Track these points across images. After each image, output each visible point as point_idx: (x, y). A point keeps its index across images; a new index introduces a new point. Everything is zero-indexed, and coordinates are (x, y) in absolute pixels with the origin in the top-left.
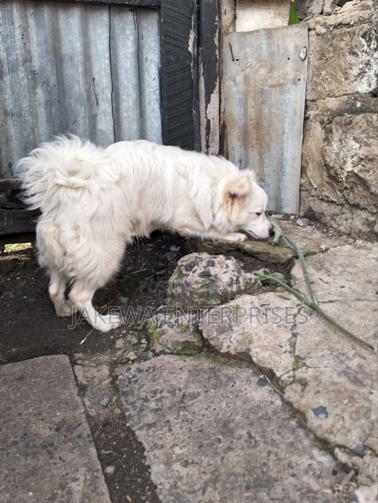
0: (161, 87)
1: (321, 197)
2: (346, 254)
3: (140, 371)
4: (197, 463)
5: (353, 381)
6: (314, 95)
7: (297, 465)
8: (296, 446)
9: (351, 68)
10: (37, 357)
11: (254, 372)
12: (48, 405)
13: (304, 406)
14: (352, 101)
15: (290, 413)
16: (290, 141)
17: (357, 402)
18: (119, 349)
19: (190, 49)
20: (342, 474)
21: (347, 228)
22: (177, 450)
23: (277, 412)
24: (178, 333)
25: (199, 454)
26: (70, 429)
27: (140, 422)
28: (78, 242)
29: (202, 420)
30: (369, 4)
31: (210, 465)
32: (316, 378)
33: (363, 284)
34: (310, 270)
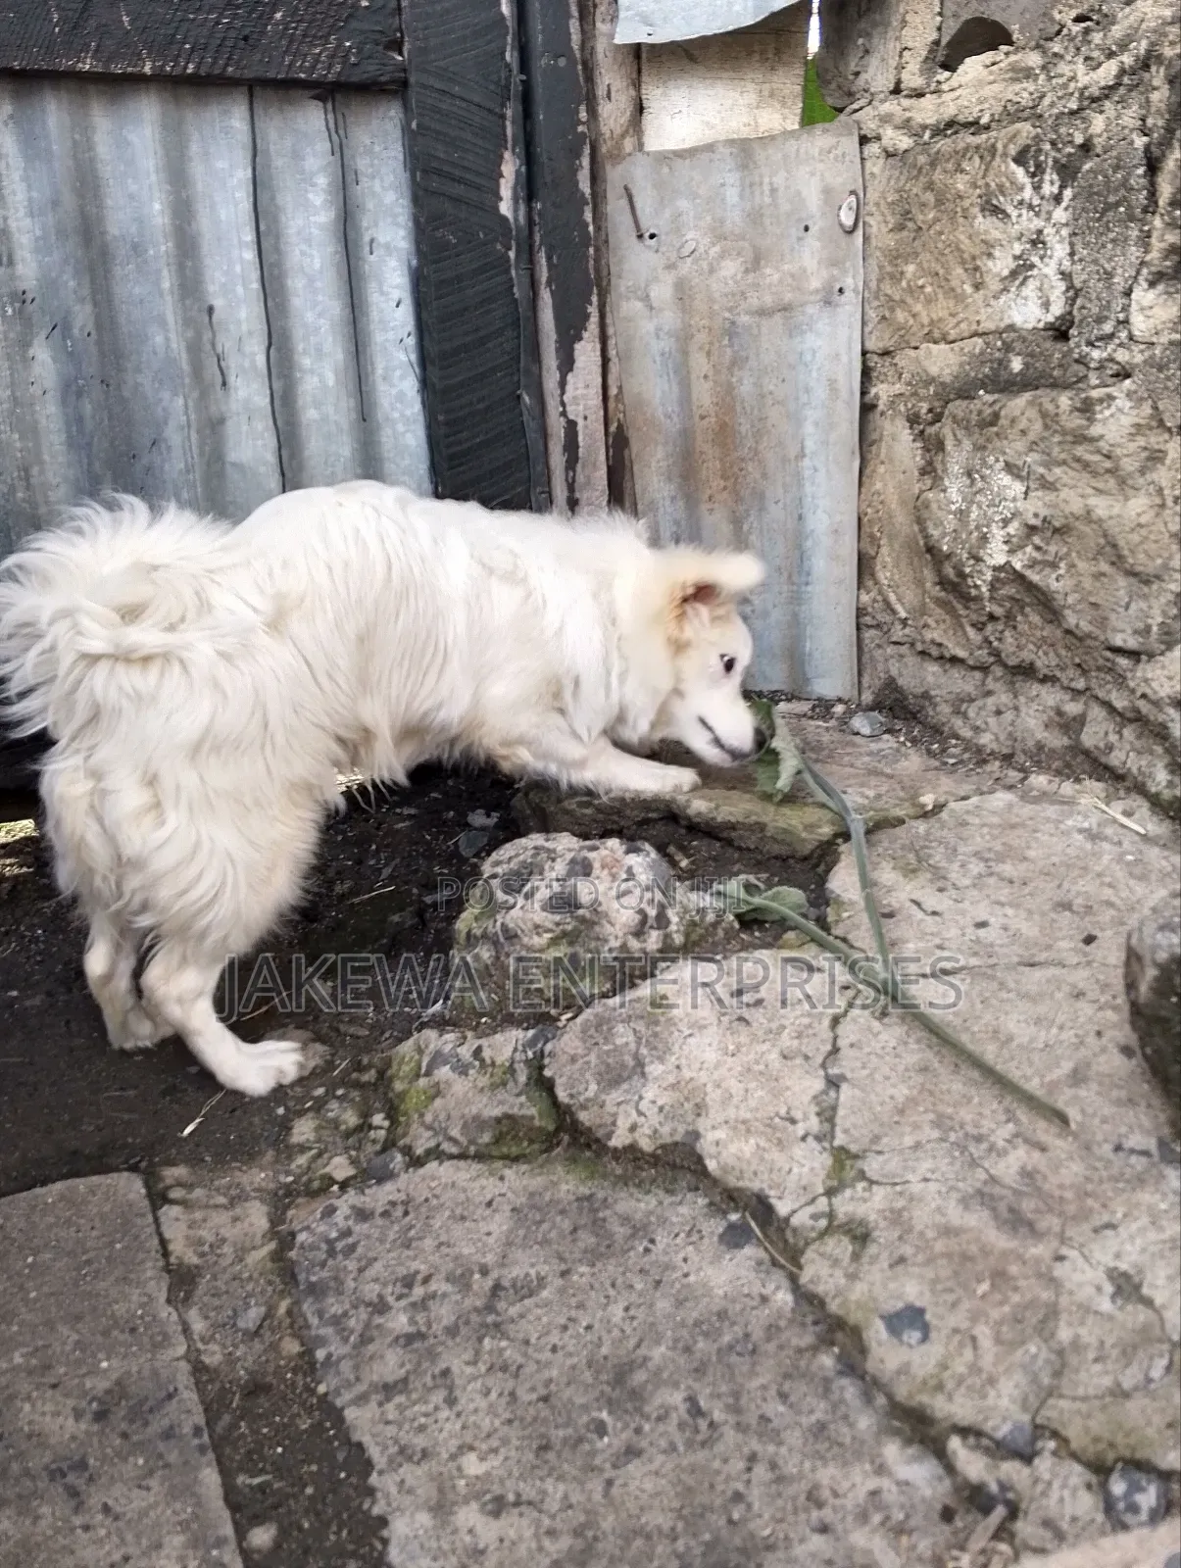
0: (422, 328)
1: (919, 647)
2: (995, 820)
3: (362, 1215)
4: (530, 1503)
5: (1006, 1222)
6: (887, 336)
7: (836, 1495)
8: (833, 1434)
9: (990, 255)
10: (44, 1184)
11: (711, 1204)
12: (75, 1337)
13: (859, 1305)
14: (997, 355)
15: (818, 1329)
16: (821, 476)
17: (1016, 1289)
18: (303, 1148)
19: (505, 208)
20: (970, 1518)
21: (1002, 737)
22: (472, 1465)
23: (778, 1328)
24: (482, 1090)
25: (541, 1473)
26: (140, 1413)
27: (358, 1379)
28: (161, 822)
29: (548, 1364)
30: (1031, 64)
31: (570, 1506)
32: (896, 1217)
33: (1043, 914)
34: (886, 875)
